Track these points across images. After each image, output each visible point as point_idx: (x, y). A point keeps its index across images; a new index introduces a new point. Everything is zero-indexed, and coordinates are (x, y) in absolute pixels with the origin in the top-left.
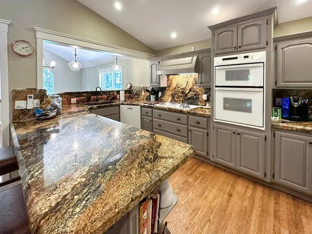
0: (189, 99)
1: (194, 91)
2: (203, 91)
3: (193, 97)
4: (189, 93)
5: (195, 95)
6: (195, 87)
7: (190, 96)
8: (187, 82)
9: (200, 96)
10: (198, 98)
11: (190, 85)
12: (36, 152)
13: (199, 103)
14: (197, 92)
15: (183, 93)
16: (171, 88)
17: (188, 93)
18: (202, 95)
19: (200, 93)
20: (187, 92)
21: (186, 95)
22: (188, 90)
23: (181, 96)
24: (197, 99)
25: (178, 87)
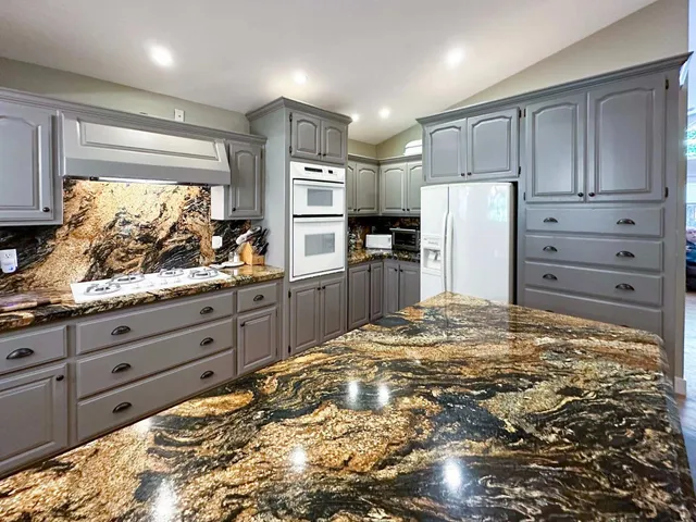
0: (169, 254)
1: (186, 231)
2: (212, 228)
3: (184, 247)
4: (169, 236)
5: (189, 241)
6: (189, 220)
7: (172, 246)
8: (164, 205)
9: (203, 243)
10: (199, 247)
11: (173, 216)
12: (628, 425)
13: (201, 260)
14: (194, 233)
15: (145, 239)
16: (87, 228)
17: (165, 239)
18: (209, 238)
19: (204, 233)
20: (162, 235)
21: (160, 245)
22: (167, 229)
23: (139, 251)
24: (193, 250)
25: (126, 223)
